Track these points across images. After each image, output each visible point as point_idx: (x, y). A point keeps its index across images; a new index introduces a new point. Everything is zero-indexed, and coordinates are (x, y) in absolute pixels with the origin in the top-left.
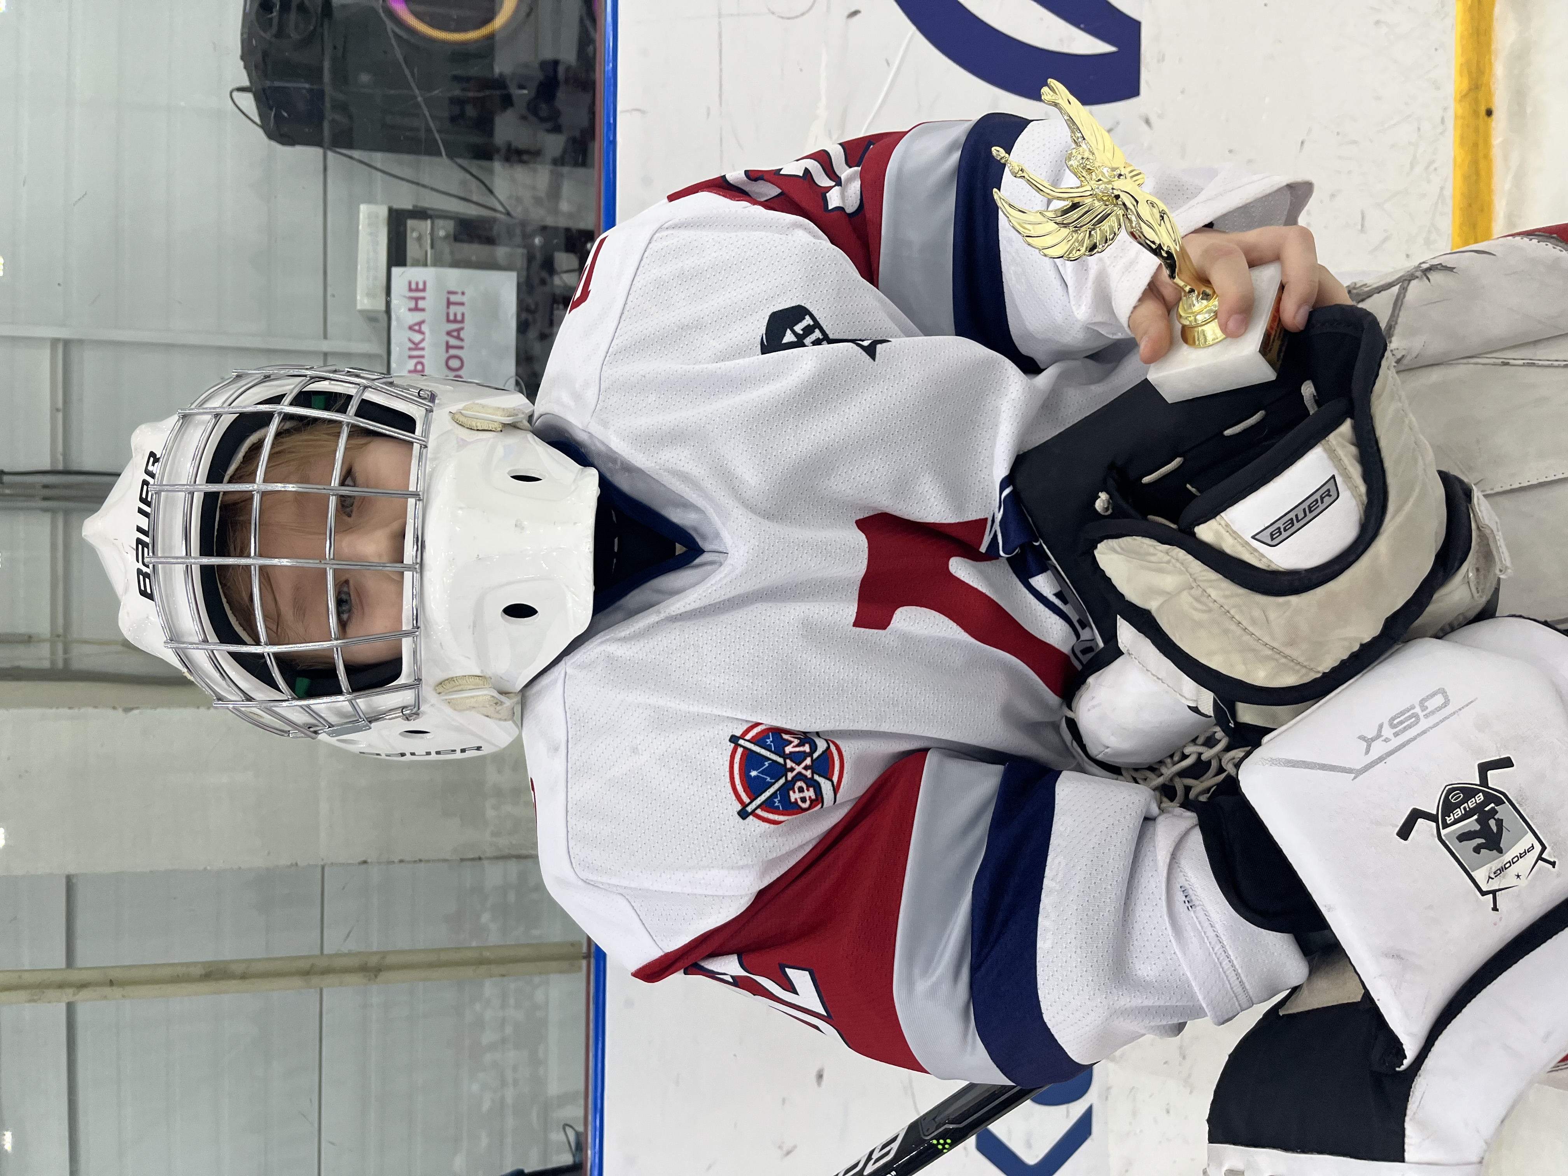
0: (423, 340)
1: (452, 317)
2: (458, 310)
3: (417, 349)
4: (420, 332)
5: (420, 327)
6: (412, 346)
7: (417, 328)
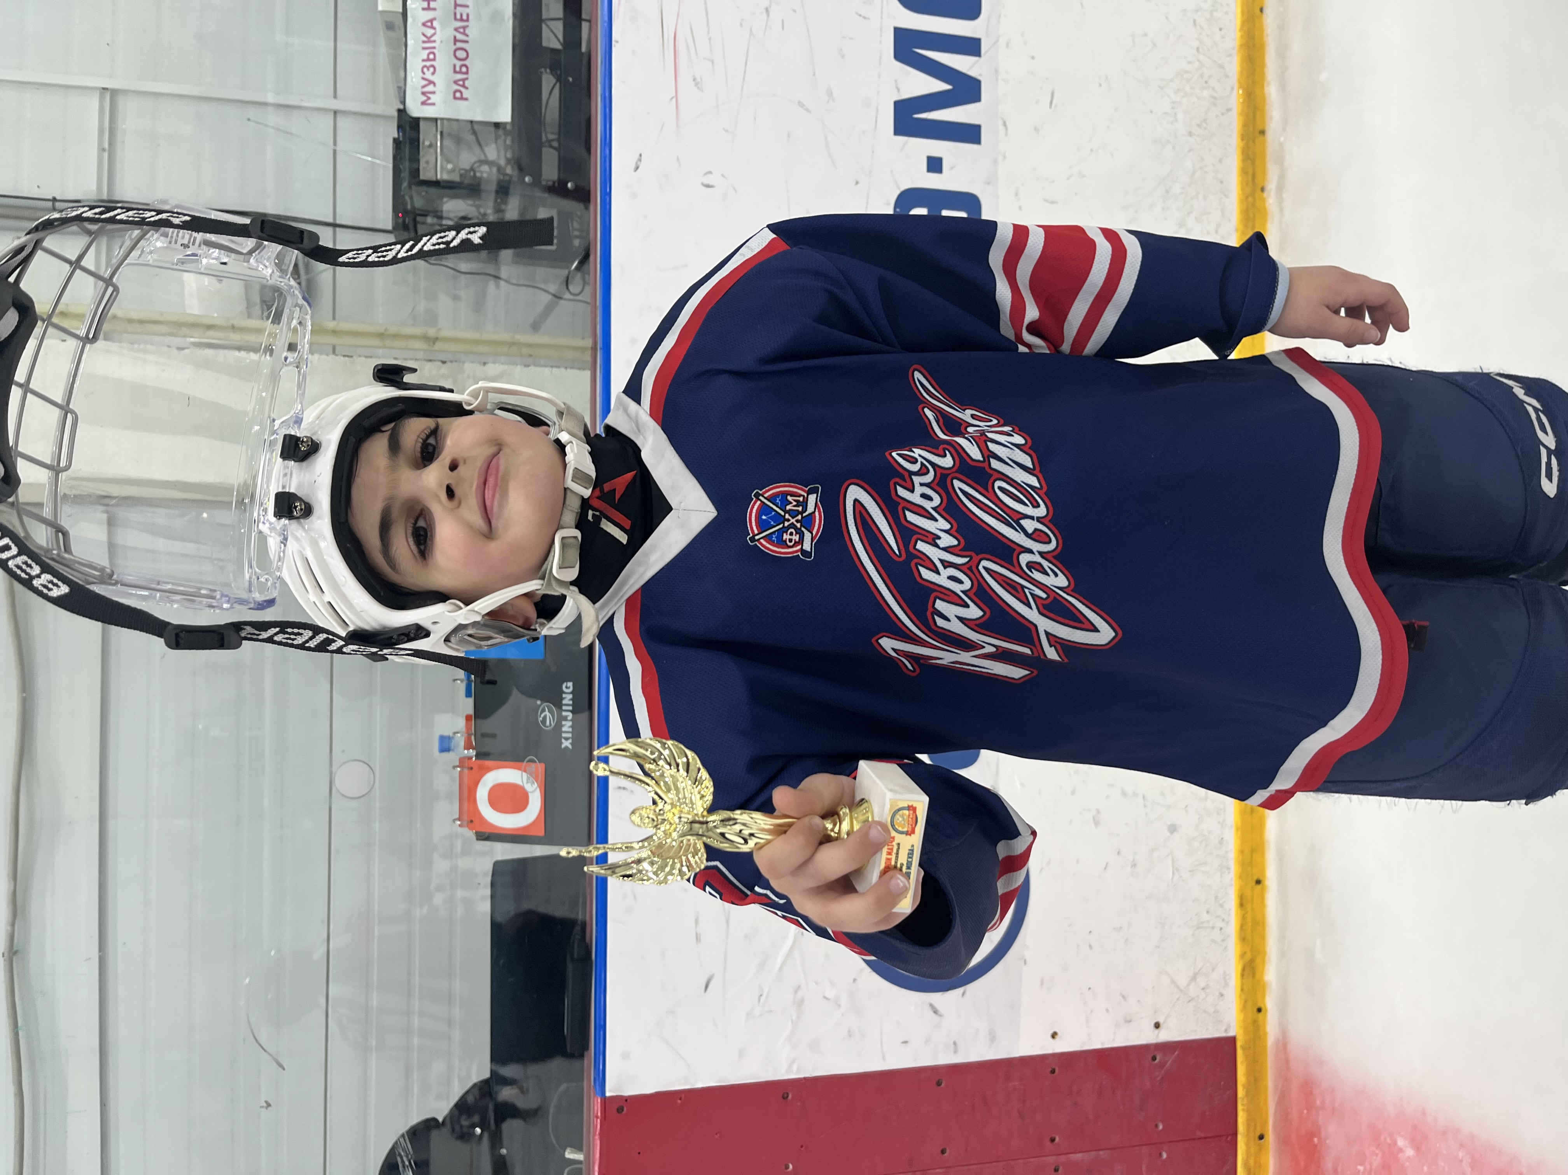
0: (434, 34)
1: (458, 17)
2: (465, 11)
3: (429, 42)
4: (432, 27)
5: (432, 24)
6: (425, 39)
7: (429, 24)
